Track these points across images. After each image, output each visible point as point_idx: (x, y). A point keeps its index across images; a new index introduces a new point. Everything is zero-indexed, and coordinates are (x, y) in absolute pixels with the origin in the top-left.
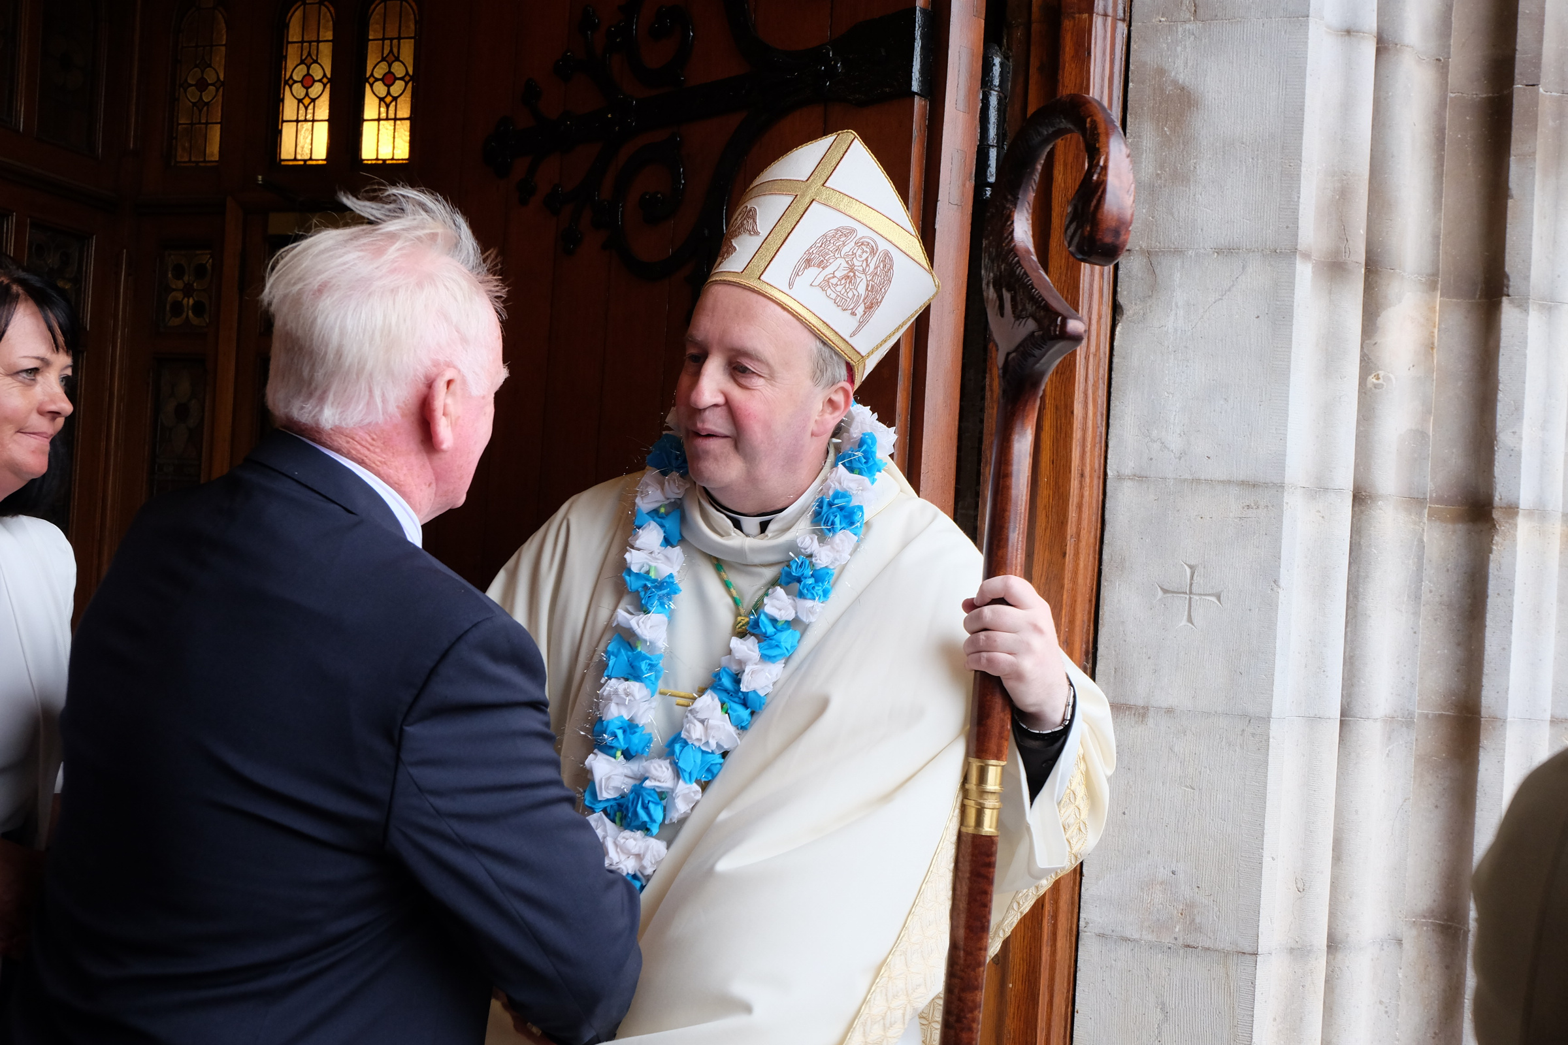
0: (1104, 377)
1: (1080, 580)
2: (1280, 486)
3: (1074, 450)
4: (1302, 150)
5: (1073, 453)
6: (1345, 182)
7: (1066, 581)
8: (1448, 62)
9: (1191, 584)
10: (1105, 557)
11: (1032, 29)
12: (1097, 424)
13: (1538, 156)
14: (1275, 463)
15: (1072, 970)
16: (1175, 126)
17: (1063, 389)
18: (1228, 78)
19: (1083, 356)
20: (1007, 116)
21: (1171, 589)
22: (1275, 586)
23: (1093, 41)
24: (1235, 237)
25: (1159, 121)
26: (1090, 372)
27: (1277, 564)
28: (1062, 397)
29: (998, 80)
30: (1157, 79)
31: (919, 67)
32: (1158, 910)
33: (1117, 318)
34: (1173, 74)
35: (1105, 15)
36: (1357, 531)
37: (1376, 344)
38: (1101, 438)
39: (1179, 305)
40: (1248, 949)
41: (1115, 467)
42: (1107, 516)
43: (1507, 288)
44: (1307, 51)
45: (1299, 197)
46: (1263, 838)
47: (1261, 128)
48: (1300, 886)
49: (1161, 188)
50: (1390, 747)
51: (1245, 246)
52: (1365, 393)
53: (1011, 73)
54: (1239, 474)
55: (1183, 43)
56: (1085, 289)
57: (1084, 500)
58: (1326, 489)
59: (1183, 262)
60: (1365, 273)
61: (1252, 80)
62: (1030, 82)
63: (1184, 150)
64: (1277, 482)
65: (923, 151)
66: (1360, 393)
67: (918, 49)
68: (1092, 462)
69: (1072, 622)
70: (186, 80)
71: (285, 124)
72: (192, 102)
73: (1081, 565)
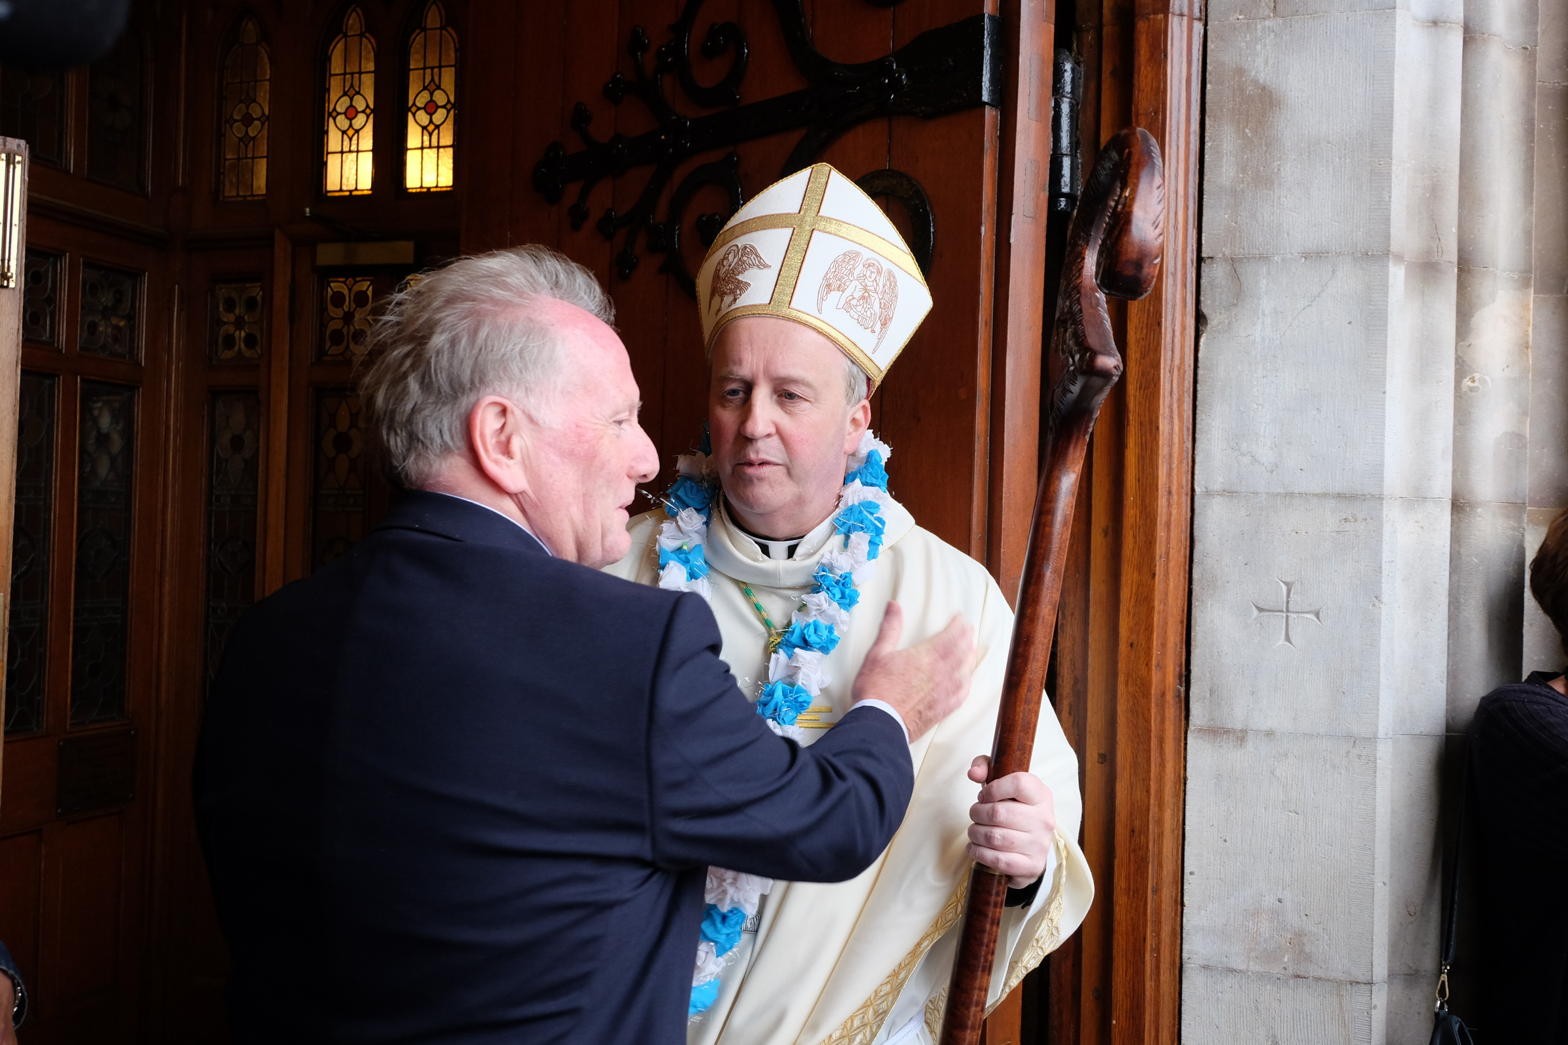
0: (1190, 390)
1: (1171, 600)
2: (1379, 498)
3: (1160, 467)
4: (1391, 147)
5: (1160, 471)
6: (1436, 179)
7: (1156, 603)
8: (1536, 50)
9: (1288, 602)
10: (1195, 575)
11: (1104, 32)
12: (1183, 439)
14: (1372, 474)
15: (1177, 1004)
16: (1257, 128)
17: (1147, 405)
18: (1311, 76)
19: (1167, 370)
20: (1079, 122)
21: (1266, 607)
22: (1377, 601)
23: (1168, 42)
24: (1323, 240)
25: (1239, 123)
26: (1175, 385)
27: (1378, 578)
28: (1147, 412)
29: (1070, 87)
30: (1237, 79)
31: (989, 76)
32: (1265, 940)
33: (1200, 328)
34: (1253, 73)
35: (1182, 15)
36: (1457, 540)
37: (1470, 345)
38: (1188, 453)
39: (1266, 313)
40: (1361, 979)
41: (1203, 482)
42: (1196, 533)
44: (1395, 45)
45: (1390, 197)
46: (1373, 863)
47: (1348, 126)
48: (1412, 911)
49: (1244, 192)
51: (1334, 250)
52: (1460, 397)
53: (1082, 78)
54: (1335, 487)
55: (1263, 41)
56: (1168, 299)
57: (1173, 518)
58: (1424, 499)
59: (1269, 268)
60: (1458, 272)
61: (1337, 77)
62: (1103, 88)
63: (1266, 152)
64: (1374, 493)
65: (995, 163)
66: (1456, 397)
67: (988, 57)
68: (1180, 479)
69: (1164, 645)
70: (232, 116)
71: (330, 156)
72: (237, 137)
73: (1172, 585)
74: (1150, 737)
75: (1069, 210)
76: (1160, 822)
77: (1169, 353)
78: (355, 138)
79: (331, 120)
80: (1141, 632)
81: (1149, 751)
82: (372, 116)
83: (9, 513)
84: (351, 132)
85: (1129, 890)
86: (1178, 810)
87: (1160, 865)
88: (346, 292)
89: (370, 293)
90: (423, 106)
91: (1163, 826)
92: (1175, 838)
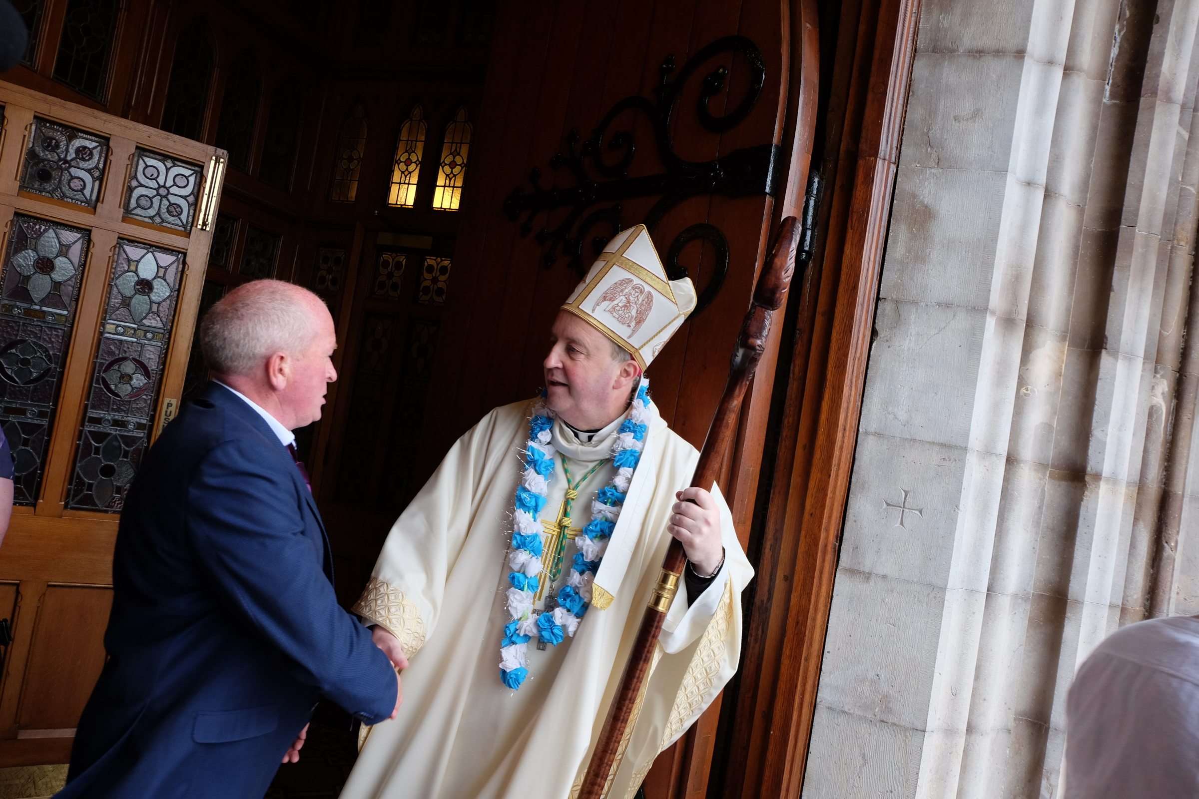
0: (863, 372)
1: (837, 492)
2: (965, 449)
3: (841, 414)
4: (996, 249)
5: (840, 417)
6: (1019, 271)
7: (829, 492)
8: (1085, 208)
9: (904, 502)
10: (853, 480)
11: (839, 164)
12: (856, 401)
13: (1132, 268)
14: (963, 435)
15: (810, 728)
16: (920, 229)
17: (838, 377)
18: (954, 203)
19: (852, 359)
20: (819, 212)
21: (892, 503)
22: (956, 509)
23: (876, 174)
24: (950, 297)
25: (910, 224)
26: (855, 368)
27: (959, 495)
28: (837, 382)
29: (815, 191)
30: (912, 200)
31: (771, 177)
32: (866, 697)
33: (874, 338)
34: (921, 197)
35: (884, 159)
36: (1007, 480)
37: (1028, 369)
38: (857, 409)
39: (912, 334)
40: (920, 728)
41: (864, 427)
42: (856, 456)
43: (1106, 344)
44: (1005, 193)
45: (992, 278)
46: (935, 660)
47: (973, 235)
48: (954, 692)
49: (908, 264)
50: (1014, 613)
51: (956, 304)
52: (1019, 398)
53: (824, 188)
54: (940, 439)
55: (929, 180)
56: (857, 319)
57: (844, 445)
58: (991, 454)
59: (917, 309)
60: (1026, 326)
61: (970, 206)
62: (835, 194)
63: (924, 243)
64: (963, 446)
66: (1016, 398)
67: (772, 168)
68: (851, 423)
69: (830, 517)
70: (342, 156)
71: (393, 184)
73: (839, 483)
74: (815, 570)
75: (807, 260)
76: (814, 620)
77: (854, 350)
78: (408, 176)
79: (397, 165)
80: (818, 507)
81: (814, 578)
82: (419, 165)
83: (187, 355)
84: (406, 173)
85: (791, 656)
86: (826, 614)
87: (811, 644)
88: (391, 261)
89: (404, 263)
90: (448, 164)
91: (816, 622)
92: (822, 630)
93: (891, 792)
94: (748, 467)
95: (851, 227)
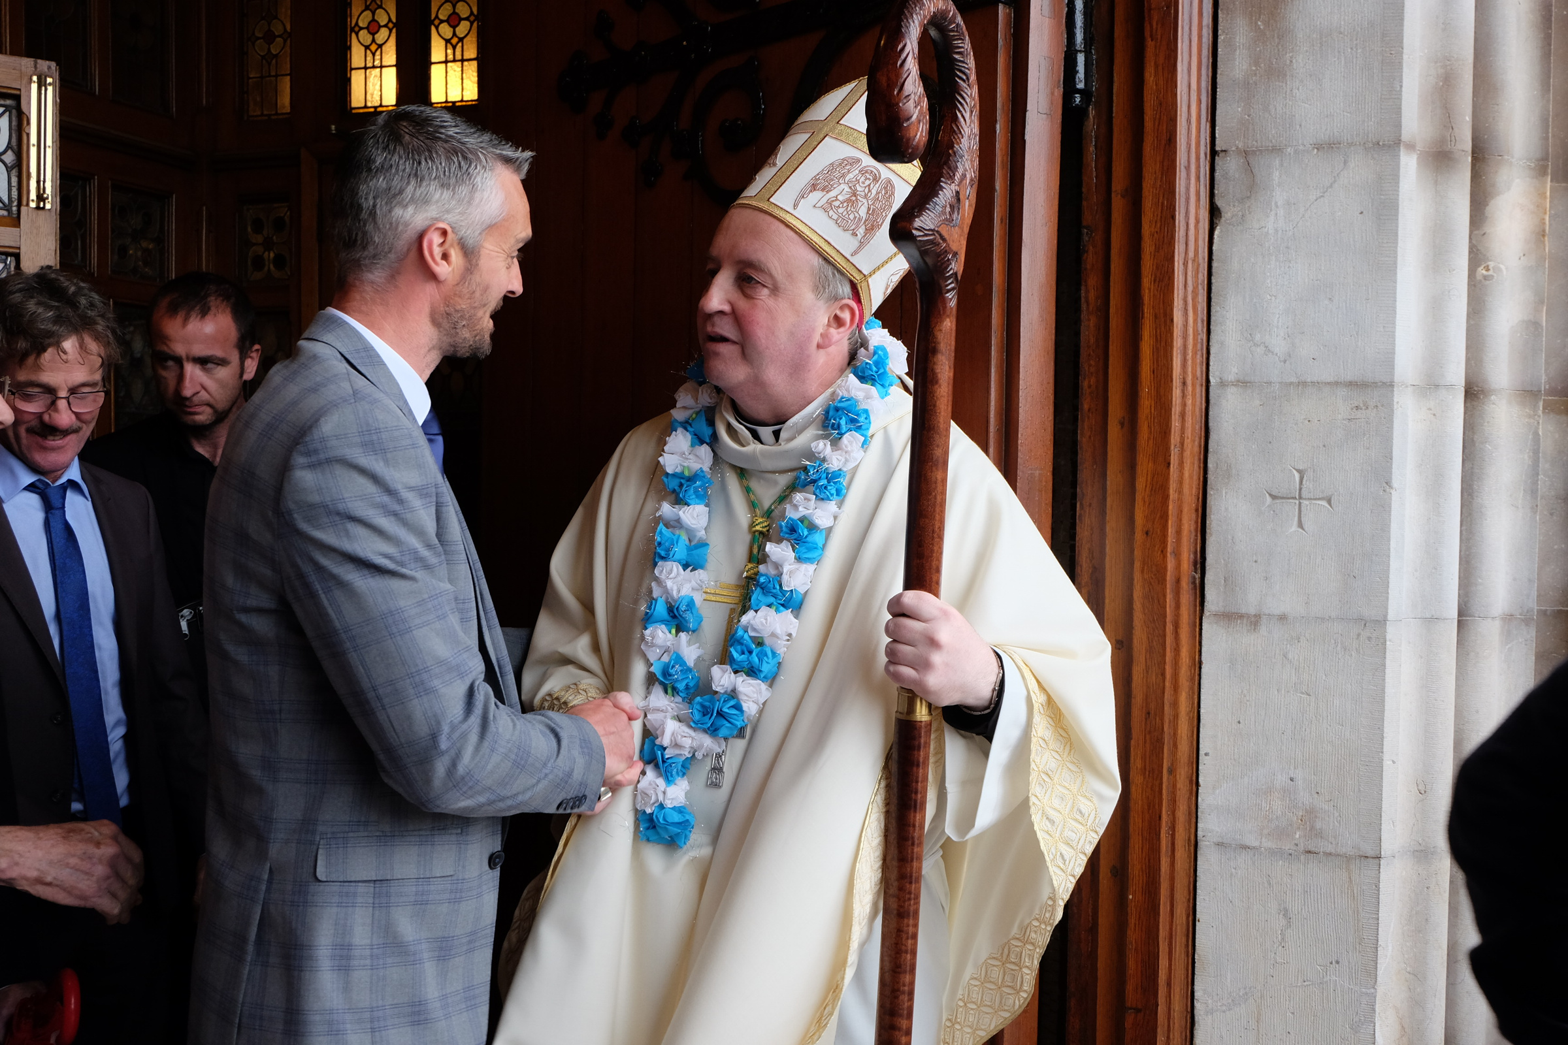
0: (1204, 284)
1: (1186, 490)
2: (1390, 385)
3: (1174, 358)
4: (1403, 36)
5: (1174, 362)
6: (1449, 67)
7: (1171, 491)
9: (1300, 489)
10: (1210, 465)
12: (1197, 330)
14: (1383, 362)
15: (1192, 880)
17: (1162, 298)
19: (1181, 263)
20: (1094, 19)
21: (1280, 495)
22: (1388, 487)
24: (1335, 131)
25: (1252, 16)
26: (1189, 279)
27: (1389, 464)
28: (1161, 305)
32: (1277, 817)
33: (1215, 221)
36: (1470, 426)
37: (1484, 234)
38: (1202, 345)
39: (1279, 204)
40: (1370, 853)
41: (1217, 373)
42: (1211, 424)
45: (1401, 86)
46: (1382, 741)
47: (1360, 17)
48: (1422, 788)
49: (1256, 85)
50: (1509, 646)
51: (1345, 140)
52: (1475, 286)
54: (1347, 375)
56: (1181, 193)
57: (1187, 409)
58: (1437, 386)
59: (1282, 160)
60: (1472, 161)
63: (1278, 43)
64: (1385, 381)
65: (1009, 60)
66: (1469, 286)
68: (1194, 370)
69: (1179, 532)
70: (254, 33)
71: (353, 72)
72: (261, 56)
73: (1186, 474)
74: (1165, 622)
75: (1084, 106)
76: (1175, 704)
77: (1182, 247)
78: (378, 53)
79: (354, 35)
80: (1157, 520)
81: (1165, 636)
82: (394, 30)
84: (374, 47)
85: (1145, 769)
86: (1193, 693)
87: (1175, 745)
90: (445, 19)
91: (1178, 707)
92: (1190, 720)
93: (1338, 962)
94: (1031, 469)
95: (1151, 36)
